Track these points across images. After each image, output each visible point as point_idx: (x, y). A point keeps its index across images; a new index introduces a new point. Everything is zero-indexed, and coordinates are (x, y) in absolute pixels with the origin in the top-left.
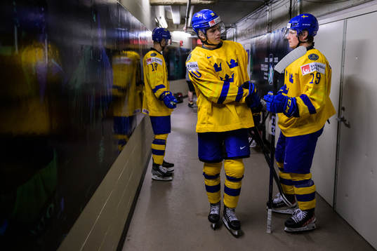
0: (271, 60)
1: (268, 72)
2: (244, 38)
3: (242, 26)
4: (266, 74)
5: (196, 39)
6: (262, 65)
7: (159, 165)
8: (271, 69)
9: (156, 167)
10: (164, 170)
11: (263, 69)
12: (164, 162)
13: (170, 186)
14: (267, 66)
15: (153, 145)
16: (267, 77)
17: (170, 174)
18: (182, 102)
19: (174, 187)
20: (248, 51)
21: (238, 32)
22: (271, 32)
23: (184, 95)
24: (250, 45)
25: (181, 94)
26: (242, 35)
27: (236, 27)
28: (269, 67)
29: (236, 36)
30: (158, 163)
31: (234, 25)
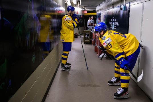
0: (113, 20)
1: (112, 25)
2: (103, 10)
3: (102, 5)
4: (111, 26)
5: (84, 11)
6: (110, 22)
7: (64, 64)
8: (113, 24)
9: (63, 65)
10: (66, 66)
11: (110, 24)
12: (66, 63)
13: (68, 73)
14: (112, 22)
15: (62, 55)
16: (112, 27)
17: (69, 68)
18: (77, 37)
19: (70, 74)
20: (104, 16)
21: (101, 8)
22: (113, 8)
23: (78, 34)
24: (105, 13)
25: (77, 34)
26: (102, 9)
27: (100, 6)
28: (113, 23)
29: (100, 10)
30: (64, 63)
31: (99, 5)
